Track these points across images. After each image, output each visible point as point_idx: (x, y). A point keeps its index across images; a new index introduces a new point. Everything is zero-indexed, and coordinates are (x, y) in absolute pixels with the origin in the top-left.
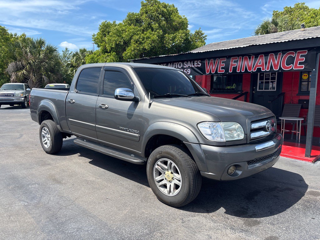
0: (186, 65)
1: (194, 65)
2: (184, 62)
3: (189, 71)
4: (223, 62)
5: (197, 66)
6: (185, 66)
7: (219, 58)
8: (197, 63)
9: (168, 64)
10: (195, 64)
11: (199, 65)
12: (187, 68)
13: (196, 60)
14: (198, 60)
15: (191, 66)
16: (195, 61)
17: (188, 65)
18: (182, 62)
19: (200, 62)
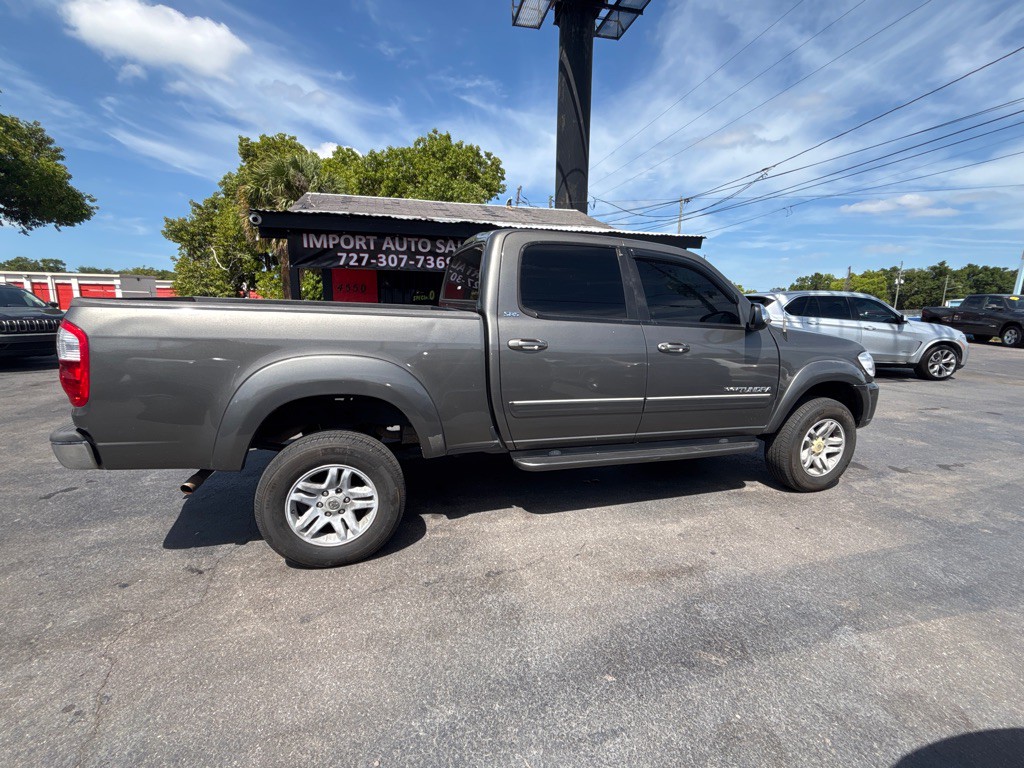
0: (443, 248)
2: (436, 241)
6: (440, 249)
9: (384, 239)
12: (445, 255)
17: (448, 249)
18: (430, 240)
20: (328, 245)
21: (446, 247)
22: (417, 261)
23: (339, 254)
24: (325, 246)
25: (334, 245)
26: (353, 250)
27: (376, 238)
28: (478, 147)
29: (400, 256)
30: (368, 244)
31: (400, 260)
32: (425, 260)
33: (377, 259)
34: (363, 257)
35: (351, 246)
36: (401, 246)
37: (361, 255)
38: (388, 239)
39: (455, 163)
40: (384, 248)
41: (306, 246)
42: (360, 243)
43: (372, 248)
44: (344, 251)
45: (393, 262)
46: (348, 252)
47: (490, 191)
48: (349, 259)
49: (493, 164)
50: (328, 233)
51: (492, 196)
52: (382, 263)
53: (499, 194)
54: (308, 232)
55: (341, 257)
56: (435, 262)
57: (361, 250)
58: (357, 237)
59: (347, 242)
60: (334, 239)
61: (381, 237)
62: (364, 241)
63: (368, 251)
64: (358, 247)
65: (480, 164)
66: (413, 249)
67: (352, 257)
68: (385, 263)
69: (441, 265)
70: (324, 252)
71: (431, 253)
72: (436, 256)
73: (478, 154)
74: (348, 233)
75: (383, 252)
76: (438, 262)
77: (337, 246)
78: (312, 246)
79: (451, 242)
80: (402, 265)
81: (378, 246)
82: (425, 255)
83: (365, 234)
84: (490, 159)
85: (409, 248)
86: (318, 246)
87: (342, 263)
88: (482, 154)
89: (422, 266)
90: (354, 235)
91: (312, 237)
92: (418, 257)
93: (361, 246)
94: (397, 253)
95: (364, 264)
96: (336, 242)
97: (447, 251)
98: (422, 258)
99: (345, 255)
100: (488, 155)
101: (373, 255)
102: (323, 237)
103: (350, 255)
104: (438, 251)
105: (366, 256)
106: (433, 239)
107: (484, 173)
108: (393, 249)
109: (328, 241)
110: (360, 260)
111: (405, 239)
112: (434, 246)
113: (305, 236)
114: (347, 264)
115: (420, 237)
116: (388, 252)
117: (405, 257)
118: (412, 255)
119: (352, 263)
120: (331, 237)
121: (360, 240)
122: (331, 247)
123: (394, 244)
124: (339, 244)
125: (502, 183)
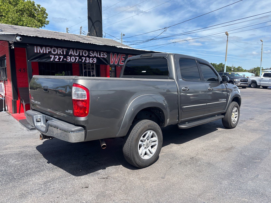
0: (92, 54)
1: (100, 55)
2: (90, 51)
3: (95, 60)
4: (123, 57)
5: (103, 57)
6: (91, 55)
7: (121, 53)
8: (103, 55)
10: (102, 55)
11: (105, 56)
12: (93, 57)
13: (102, 51)
14: (104, 52)
15: (97, 56)
16: (101, 53)
17: (94, 55)
18: (88, 51)
19: (105, 54)
20: (46, 52)
21: (93, 54)
22: (82, 60)
23: (51, 56)
24: (45, 52)
25: (48, 52)
26: (57, 54)
27: (66, 49)
28: (33, 2)
29: (76, 57)
30: (63, 52)
31: (76, 59)
32: (85, 59)
33: (66, 58)
34: (61, 58)
35: (56, 53)
36: (76, 53)
37: (60, 56)
38: (71, 50)
39: (23, 8)
40: (69, 54)
41: (36, 52)
42: (60, 51)
43: (65, 53)
44: (53, 54)
45: (73, 60)
46: (55, 55)
47: (41, 23)
48: (55, 58)
49: (42, 11)
50: (46, 46)
51: (42, 26)
52: (68, 60)
53: (46, 25)
54: (37, 45)
55: (52, 57)
56: (89, 60)
57: (60, 55)
58: (59, 49)
59: (54, 51)
60: (49, 49)
61: (69, 49)
62: (61, 50)
63: (63, 55)
64: (59, 53)
65: (35, 10)
66: (81, 55)
67: (56, 57)
68: (69, 60)
69: (91, 61)
70: (44, 55)
71: (87, 56)
72: (90, 57)
73: (34, 5)
74: (55, 47)
75: (69, 56)
76: (90, 60)
77: (50, 52)
78: (38, 52)
79: (95, 52)
80: (77, 61)
81: (67, 53)
82: (86, 57)
83: (62, 48)
84: (40, 8)
85: (79, 54)
86: (42, 52)
87: (52, 60)
88: (36, 5)
89: (84, 61)
90: (57, 47)
91: (39, 48)
92: (82, 58)
93: (60, 52)
94: (75, 56)
95: (61, 60)
96: (50, 50)
97: (94, 56)
98: (84, 58)
99: (53, 56)
100: (39, 6)
101: (65, 57)
102: (44, 48)
103: (56, 56)
104: (90, 55)
105: (62, 57)
106: (89, 51)
107: (38, 15)
108: (73, 54)
109: (46, 50)
110: (59, 59)
111: (78, 50)
112: (89, 54)
113: (35, 47)
114: (54, 60)
115: (84, 50)
116: (71, 56)
117: (78, 58)
118: (80, 57)
119: (56, 60)
120: (47, 48)
121: (60, 50)
122: (47, 52)
123: (74, 52)
124: (51, 51)
125: (47, 20)
